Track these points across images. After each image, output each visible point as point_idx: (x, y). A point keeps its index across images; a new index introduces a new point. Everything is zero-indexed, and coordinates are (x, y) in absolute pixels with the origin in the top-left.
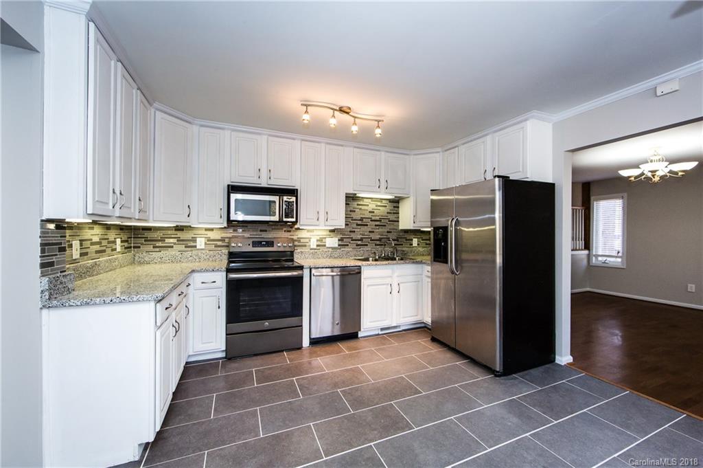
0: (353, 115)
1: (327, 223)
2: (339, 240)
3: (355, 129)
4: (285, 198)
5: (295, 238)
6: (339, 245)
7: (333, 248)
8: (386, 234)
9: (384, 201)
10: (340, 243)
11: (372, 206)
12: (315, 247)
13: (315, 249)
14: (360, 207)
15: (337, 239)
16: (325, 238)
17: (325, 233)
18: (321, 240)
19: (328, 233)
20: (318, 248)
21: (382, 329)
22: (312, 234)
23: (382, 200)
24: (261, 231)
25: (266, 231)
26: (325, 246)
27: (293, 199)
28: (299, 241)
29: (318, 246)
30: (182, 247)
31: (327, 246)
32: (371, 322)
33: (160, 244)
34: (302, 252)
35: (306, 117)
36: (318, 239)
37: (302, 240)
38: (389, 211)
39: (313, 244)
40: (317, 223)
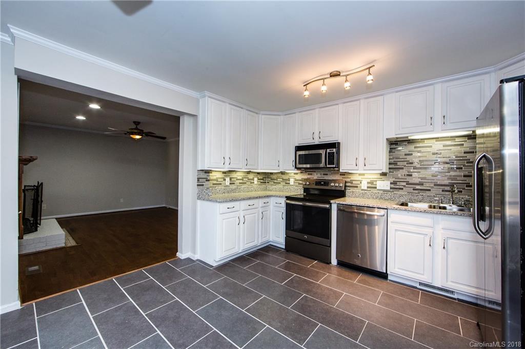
0: (344, 74)
1: (366, 168)
2: (391, 183)
3: (347, 85)
4: (328, 150)
5: (348, 180)
6: (391, 188)
7: (384, 191)
8: (463, 178)
9: (457, 140)
10: (393, 186)
11: (437, 146)
12: (366, 188)
13: (366, 190)
14: (419, 149)
15: (389, 182)
16: (376, 181)
17: (376, 177)
18: (371, 183)
19: (379, 176)
20: (369, 189)
21: (420, 284)
22: (363, 177)
23: (453, 138)
24: (324, 174)
25: (327, 175)
26: (376, 188)
27: (334, 150)
28: (352, 183)
29: (368, 187)
30: (284, 184)
31: (377, 188)
32: (398, 268)
33: (275, 181)
34: (353, 192)
35: (307, 94)
36: (369, 181)
37: (354, 182)
38: (468, 150)
39: (364, 185)
40: (356, 168)
